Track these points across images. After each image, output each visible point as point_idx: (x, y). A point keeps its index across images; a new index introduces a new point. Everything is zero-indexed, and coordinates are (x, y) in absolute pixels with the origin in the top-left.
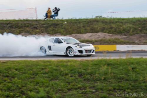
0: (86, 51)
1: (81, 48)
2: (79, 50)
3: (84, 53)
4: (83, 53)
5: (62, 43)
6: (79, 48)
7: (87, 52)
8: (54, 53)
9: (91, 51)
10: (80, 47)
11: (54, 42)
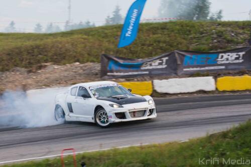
0: (134, 113)
1: (123, 107)
2: (116, 112)
3: (129, 118)
4: (127, 117)
5: (90, 97)
6: (117, 108)
7: (136, 115)
8: (77, 117)
9: (145, 111)
10: (120, 107)
11: (77, 95)
